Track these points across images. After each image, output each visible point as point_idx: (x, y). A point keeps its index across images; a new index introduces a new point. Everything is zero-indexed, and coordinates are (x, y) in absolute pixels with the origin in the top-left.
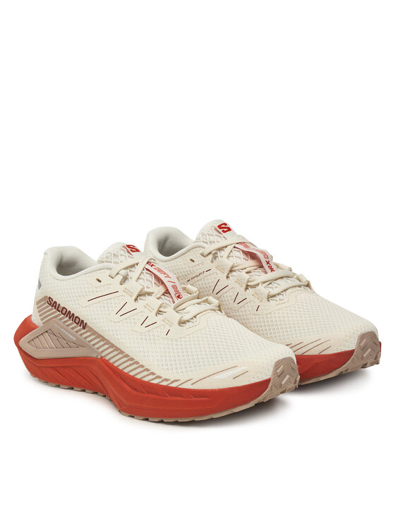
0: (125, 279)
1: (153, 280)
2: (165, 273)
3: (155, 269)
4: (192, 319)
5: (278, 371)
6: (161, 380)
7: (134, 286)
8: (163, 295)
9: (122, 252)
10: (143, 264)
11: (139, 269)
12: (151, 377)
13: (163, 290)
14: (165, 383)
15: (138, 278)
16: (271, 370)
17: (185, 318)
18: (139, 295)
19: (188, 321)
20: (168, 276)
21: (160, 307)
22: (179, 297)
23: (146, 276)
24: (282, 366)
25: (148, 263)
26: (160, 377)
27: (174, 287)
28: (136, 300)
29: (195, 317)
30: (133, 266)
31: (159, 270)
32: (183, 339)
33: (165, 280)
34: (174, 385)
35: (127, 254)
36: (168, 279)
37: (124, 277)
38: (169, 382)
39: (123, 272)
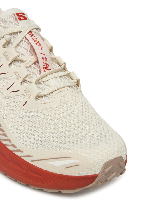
0: (8, 43)
1: (29, 49)
2: (40, 45)
3: (33, 39)
4: (49, 94)
5: (106, 170)
6: (10, 144)
7: (12, 52)
8: (34, 63)
9: (12, 20)
10: (25, 33)
11: (20, 37)
12: (4, 137)
13: (34, 60)
14: (11, 148)
15: (18, 45)
16: (101, 167)
17: (42, 94)
18: (14, 60)
19: (45, 96)
20: (42, 48)
21: (26, 77)
22: (46, 68)
23: (24, 45)
24: (111, 166)
25: (29, 32)
26: (10, 141)
27: (45, 59)
28: (10, 64)
29: (52, 92)
30: (16, 33)
31: (37, 42)
32: (35, 113)
33: (38, 51)
34: (18, 154)
35: (15, 22)
36: (41, 51)
37: (7, 41)
38: (15, 149)
39: (8, 37)
